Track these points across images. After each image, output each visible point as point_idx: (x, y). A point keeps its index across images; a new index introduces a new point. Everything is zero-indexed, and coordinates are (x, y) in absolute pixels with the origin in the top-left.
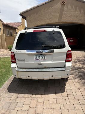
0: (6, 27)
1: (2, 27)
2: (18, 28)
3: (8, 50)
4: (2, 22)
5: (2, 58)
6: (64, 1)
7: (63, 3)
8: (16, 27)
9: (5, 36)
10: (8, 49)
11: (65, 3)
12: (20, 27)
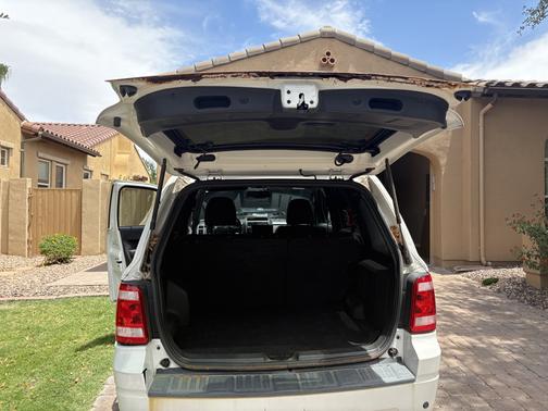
0: (39, 141)
1: (15, 143)
2: (96, 149)
3: (41, 259)
4: (21, 118)
5: (6, 307)
6: (328, 54)
7: (324, 60)
8: (87, 145)
9: (29, 185)
10: (43, 253)
11: (332, 61)
12: (107, 144)
